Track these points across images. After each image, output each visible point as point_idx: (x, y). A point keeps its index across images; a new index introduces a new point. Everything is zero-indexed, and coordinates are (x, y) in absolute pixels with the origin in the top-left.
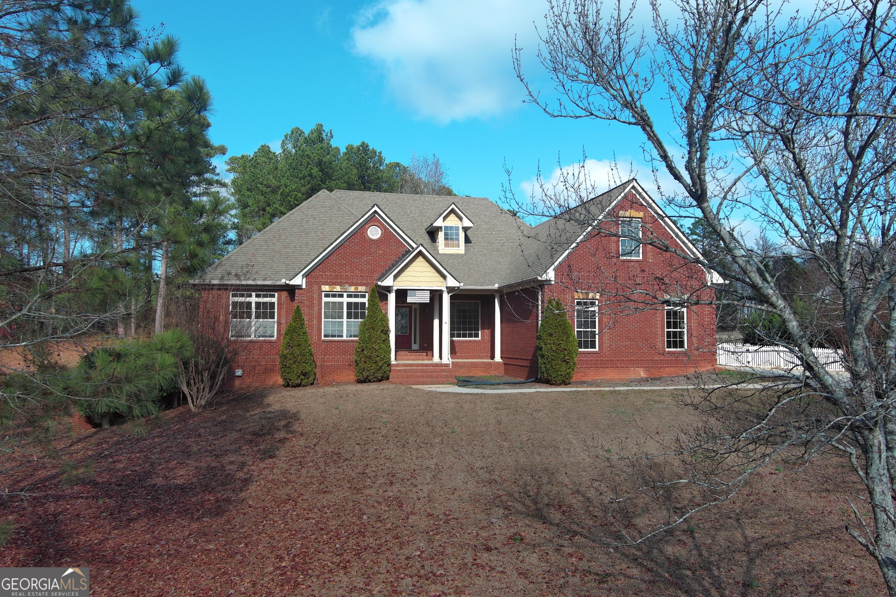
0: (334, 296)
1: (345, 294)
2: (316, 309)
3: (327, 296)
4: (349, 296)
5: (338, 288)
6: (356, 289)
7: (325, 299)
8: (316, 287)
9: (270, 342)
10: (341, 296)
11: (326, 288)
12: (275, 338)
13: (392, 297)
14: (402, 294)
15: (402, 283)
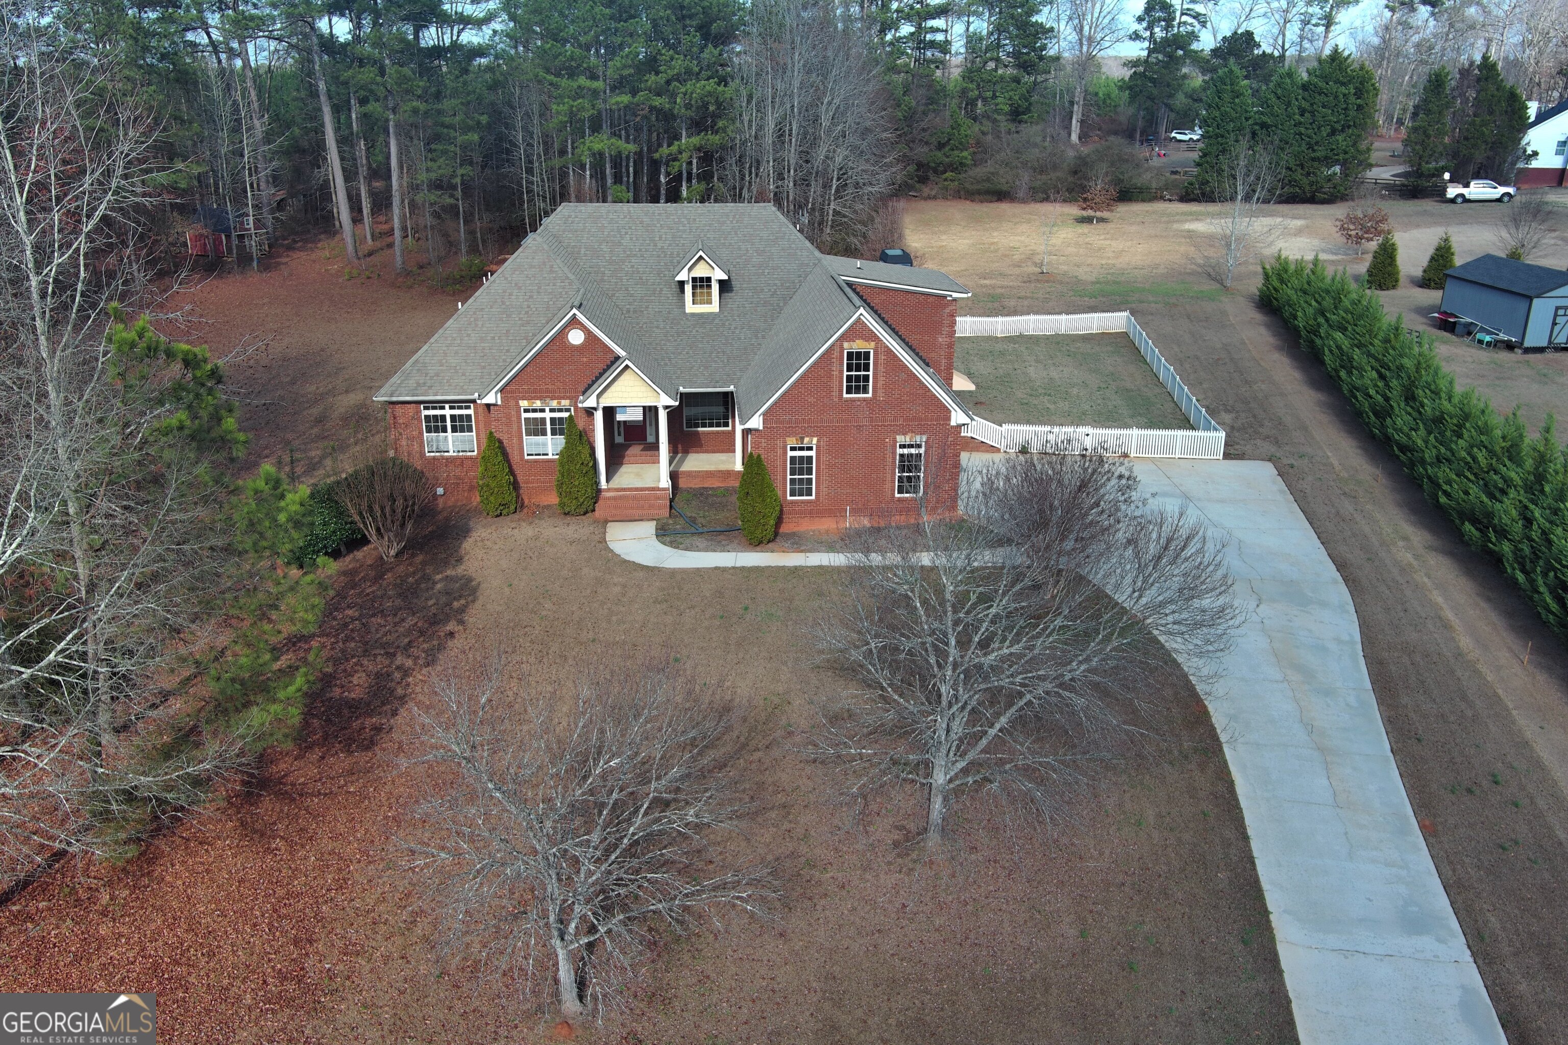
0: (535, 411)
1: (547, 409)
2: (515, 427)
3: (526, 411)
4: (552, 410)
5: (538, 404)
6: (559, 403)
7: (524, 415)
8: (512, 403)
9: (471, 458)
10: (543, 411)
11: (524, 404)
12: (475, 453)
13: (599, 416)
14: (609, 412)
15: (609, 400)
